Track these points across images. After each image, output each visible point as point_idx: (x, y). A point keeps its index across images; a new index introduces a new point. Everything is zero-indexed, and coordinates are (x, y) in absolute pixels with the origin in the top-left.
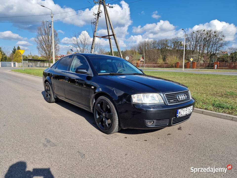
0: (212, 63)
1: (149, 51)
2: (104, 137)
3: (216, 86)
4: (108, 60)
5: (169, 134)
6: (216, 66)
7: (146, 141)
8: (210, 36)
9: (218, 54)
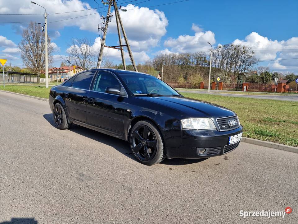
0: (240, 84)
1: (168, 67)
2: (146, 168)
3: (251, 111)
4: (140, 79)
5: (216, 164)
6: (245, 87)
7: (194, 172)
8: (238, 52)
9: (247, 73)
